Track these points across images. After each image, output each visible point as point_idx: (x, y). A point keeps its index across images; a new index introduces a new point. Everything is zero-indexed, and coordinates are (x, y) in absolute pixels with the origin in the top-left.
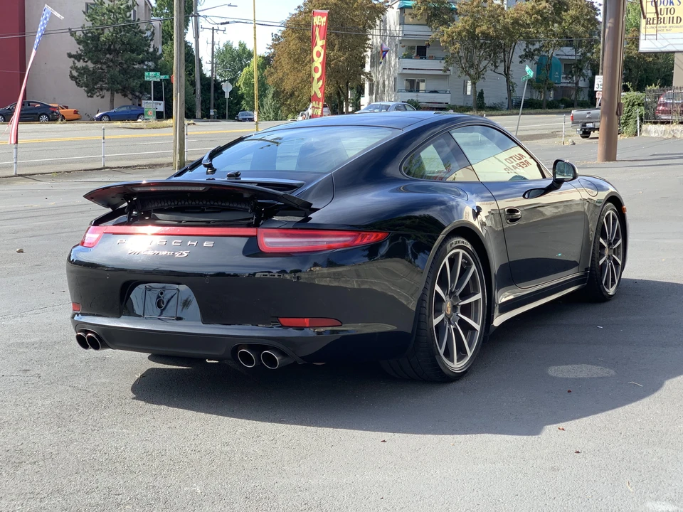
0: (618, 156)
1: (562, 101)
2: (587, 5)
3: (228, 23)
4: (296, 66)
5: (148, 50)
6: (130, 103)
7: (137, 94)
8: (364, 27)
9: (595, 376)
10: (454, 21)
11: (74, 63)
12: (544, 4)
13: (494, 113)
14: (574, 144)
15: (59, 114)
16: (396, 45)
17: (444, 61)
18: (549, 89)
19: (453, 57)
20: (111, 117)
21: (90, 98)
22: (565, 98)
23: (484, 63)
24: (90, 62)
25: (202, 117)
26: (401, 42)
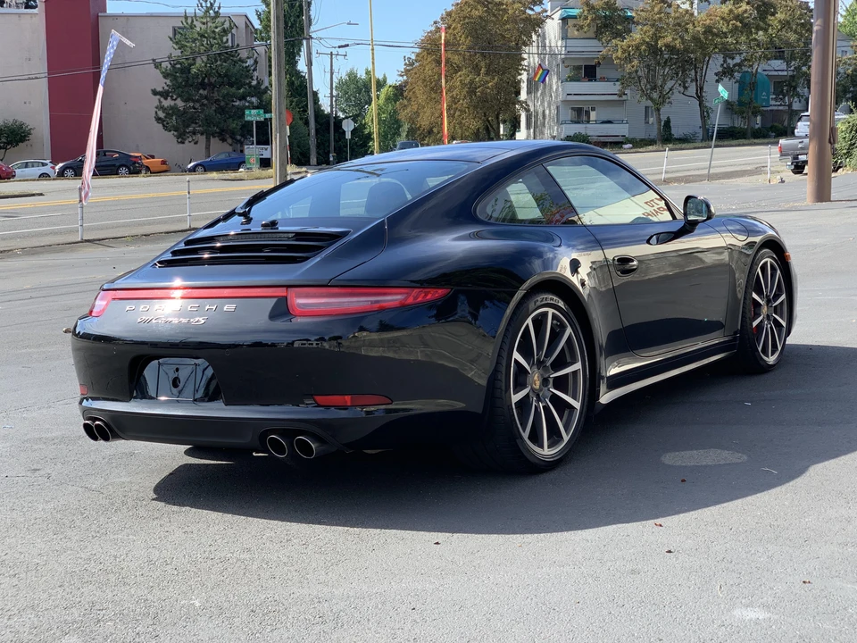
0: (834, 196)
1: (773, 128)
2: (800, 6)
3: (347, 45)
4: (433, 96)
5: (250, 82)
6: (230, 149)
7: (239, 137)
8: (517, 44)
9: (722, 462)
10: (631, 32)
11: (160, 102)
12: (744, 6)
13: (684, 146)
14: (783, 182)
15: (142, 165)
16: (558, 65)
17: (619, 83)
18: (755, 114)
19: (630, 78)
20: (207, 167)
21: (181, 145)
22: (776, 124)
23: (669, 84)
24: (179, 99)
25: (318, 164)
26: (563, 61)
